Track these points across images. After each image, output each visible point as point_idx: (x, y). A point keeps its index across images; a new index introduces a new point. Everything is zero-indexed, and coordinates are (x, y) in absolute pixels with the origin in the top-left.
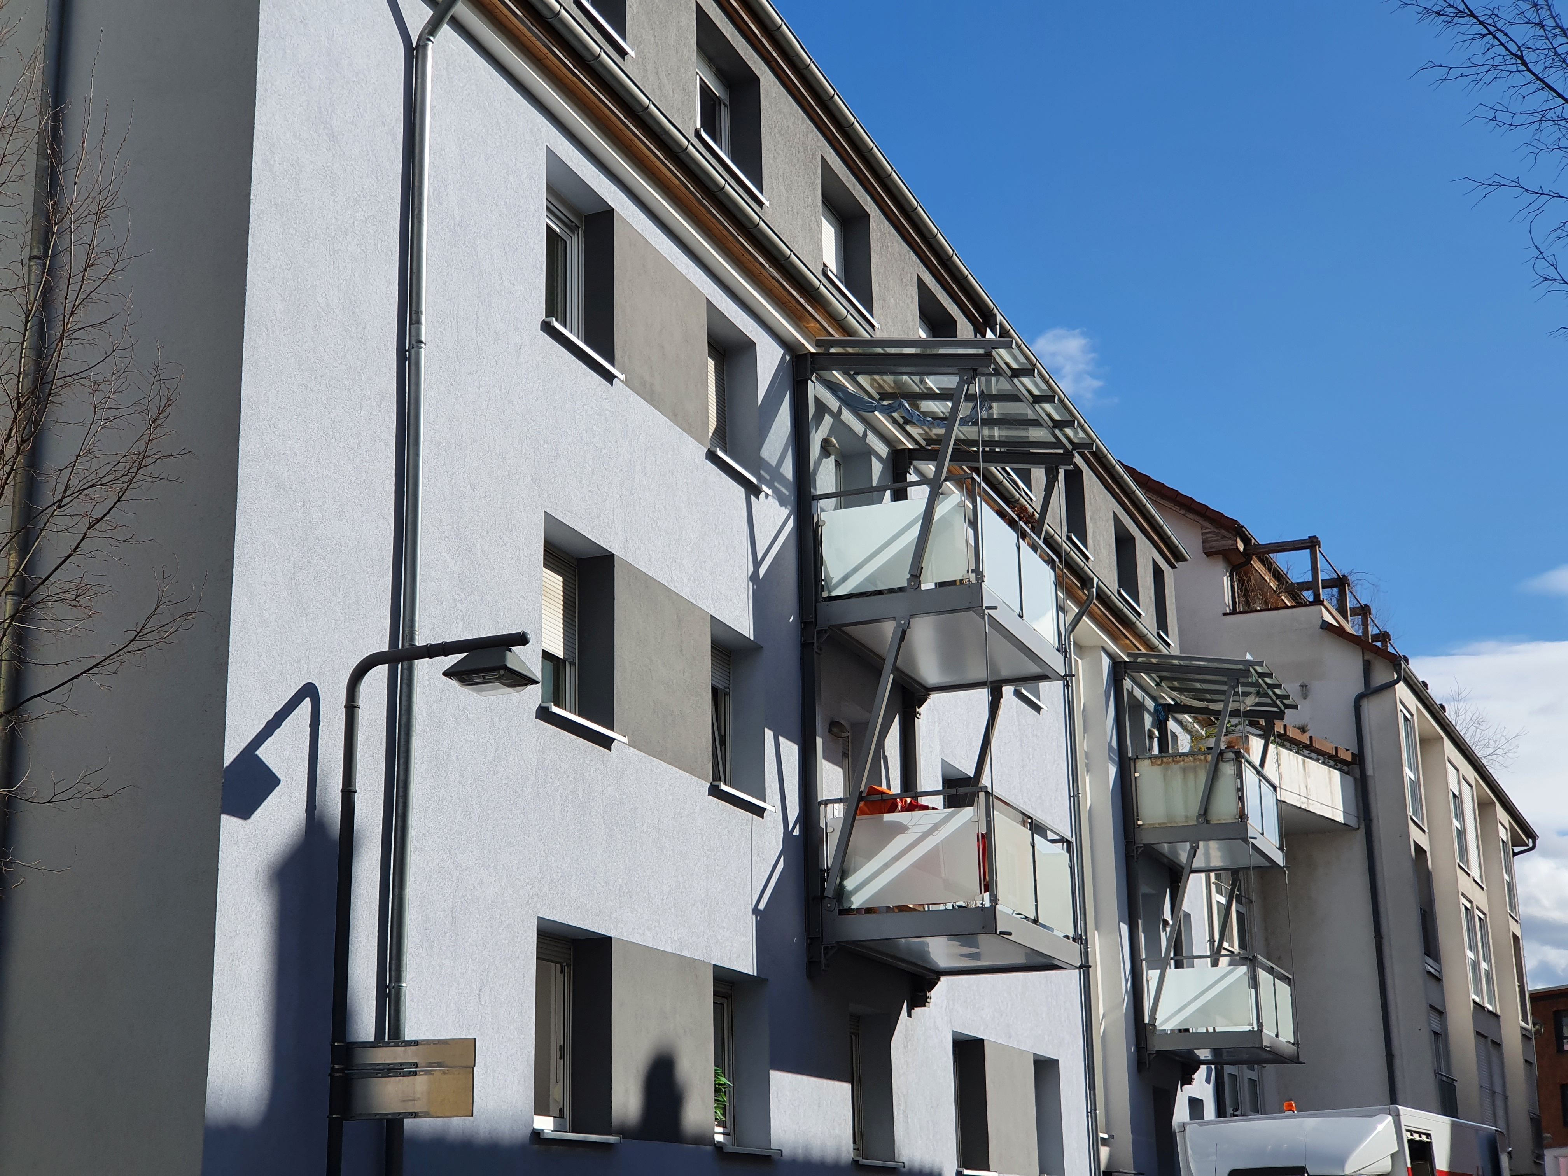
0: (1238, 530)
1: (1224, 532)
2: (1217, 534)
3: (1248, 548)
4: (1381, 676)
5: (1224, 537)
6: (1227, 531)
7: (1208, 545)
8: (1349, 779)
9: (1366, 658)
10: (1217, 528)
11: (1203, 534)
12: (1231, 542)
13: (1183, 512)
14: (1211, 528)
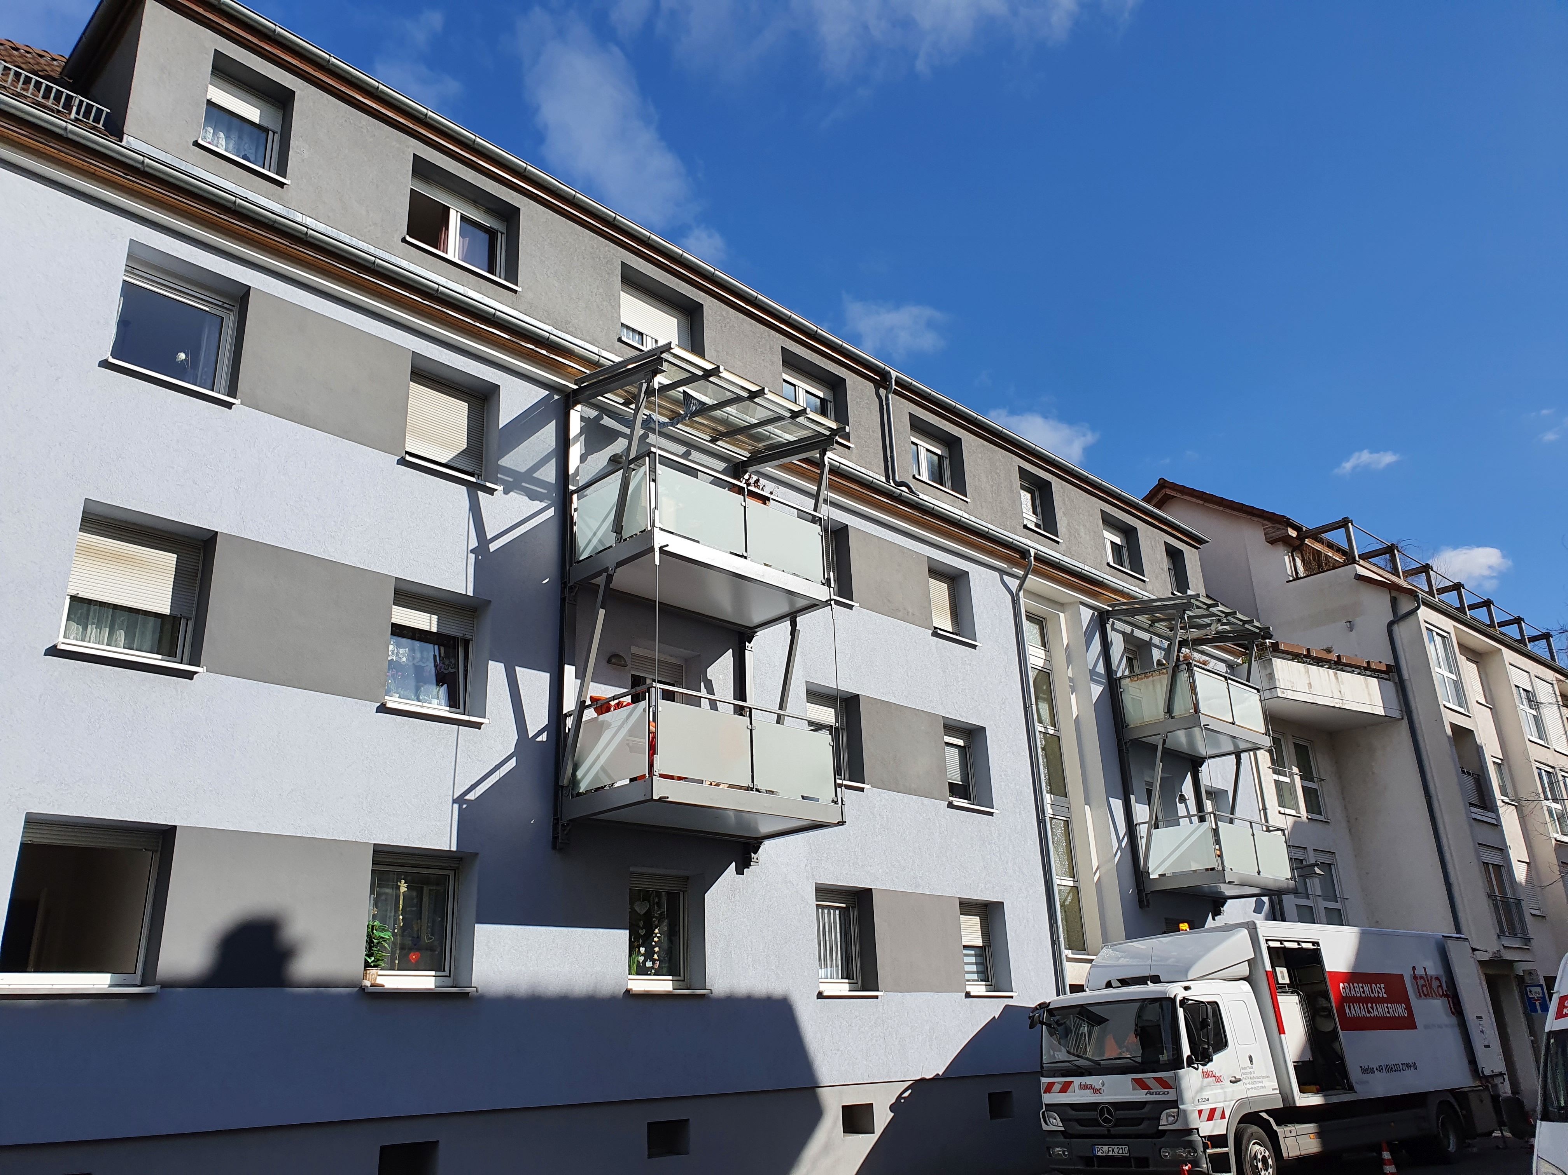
0: (1289, 523)
1: (1278, 526)
2: (1273, 528)
3: (1300, 533)
4: (1405, 606)
5: (1278, 529)
6: (1280, 524)
7: (1268, 536)
8: (1390, 684)
9: (1393, 595)
10: (1273, 524)
11: (1264, 529)
12: (1283, 531)
13: (1249, 517)
14: (1270, 525)
